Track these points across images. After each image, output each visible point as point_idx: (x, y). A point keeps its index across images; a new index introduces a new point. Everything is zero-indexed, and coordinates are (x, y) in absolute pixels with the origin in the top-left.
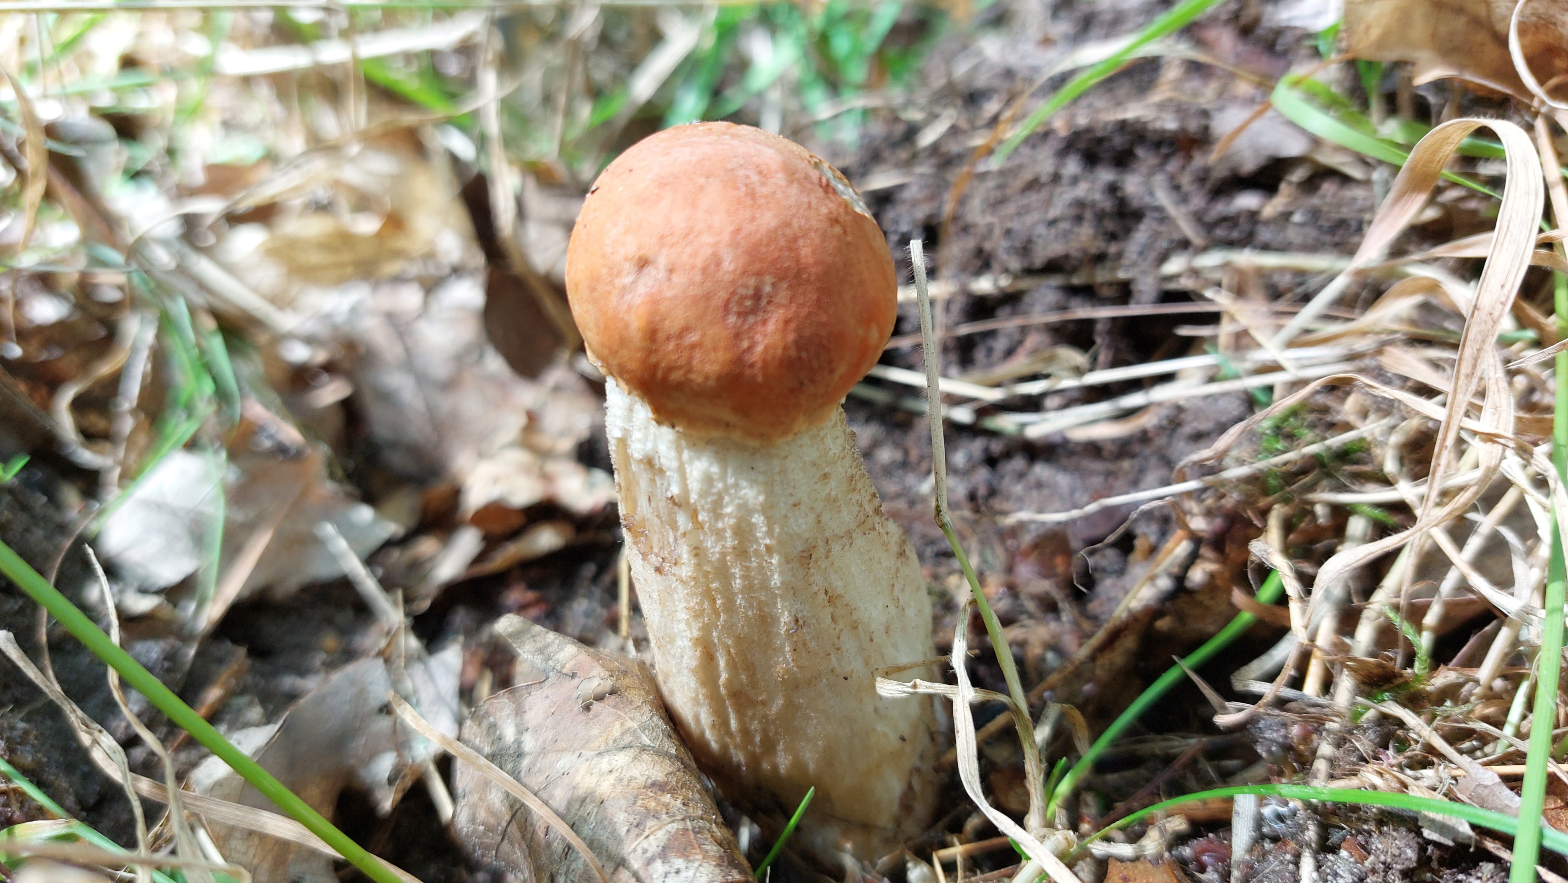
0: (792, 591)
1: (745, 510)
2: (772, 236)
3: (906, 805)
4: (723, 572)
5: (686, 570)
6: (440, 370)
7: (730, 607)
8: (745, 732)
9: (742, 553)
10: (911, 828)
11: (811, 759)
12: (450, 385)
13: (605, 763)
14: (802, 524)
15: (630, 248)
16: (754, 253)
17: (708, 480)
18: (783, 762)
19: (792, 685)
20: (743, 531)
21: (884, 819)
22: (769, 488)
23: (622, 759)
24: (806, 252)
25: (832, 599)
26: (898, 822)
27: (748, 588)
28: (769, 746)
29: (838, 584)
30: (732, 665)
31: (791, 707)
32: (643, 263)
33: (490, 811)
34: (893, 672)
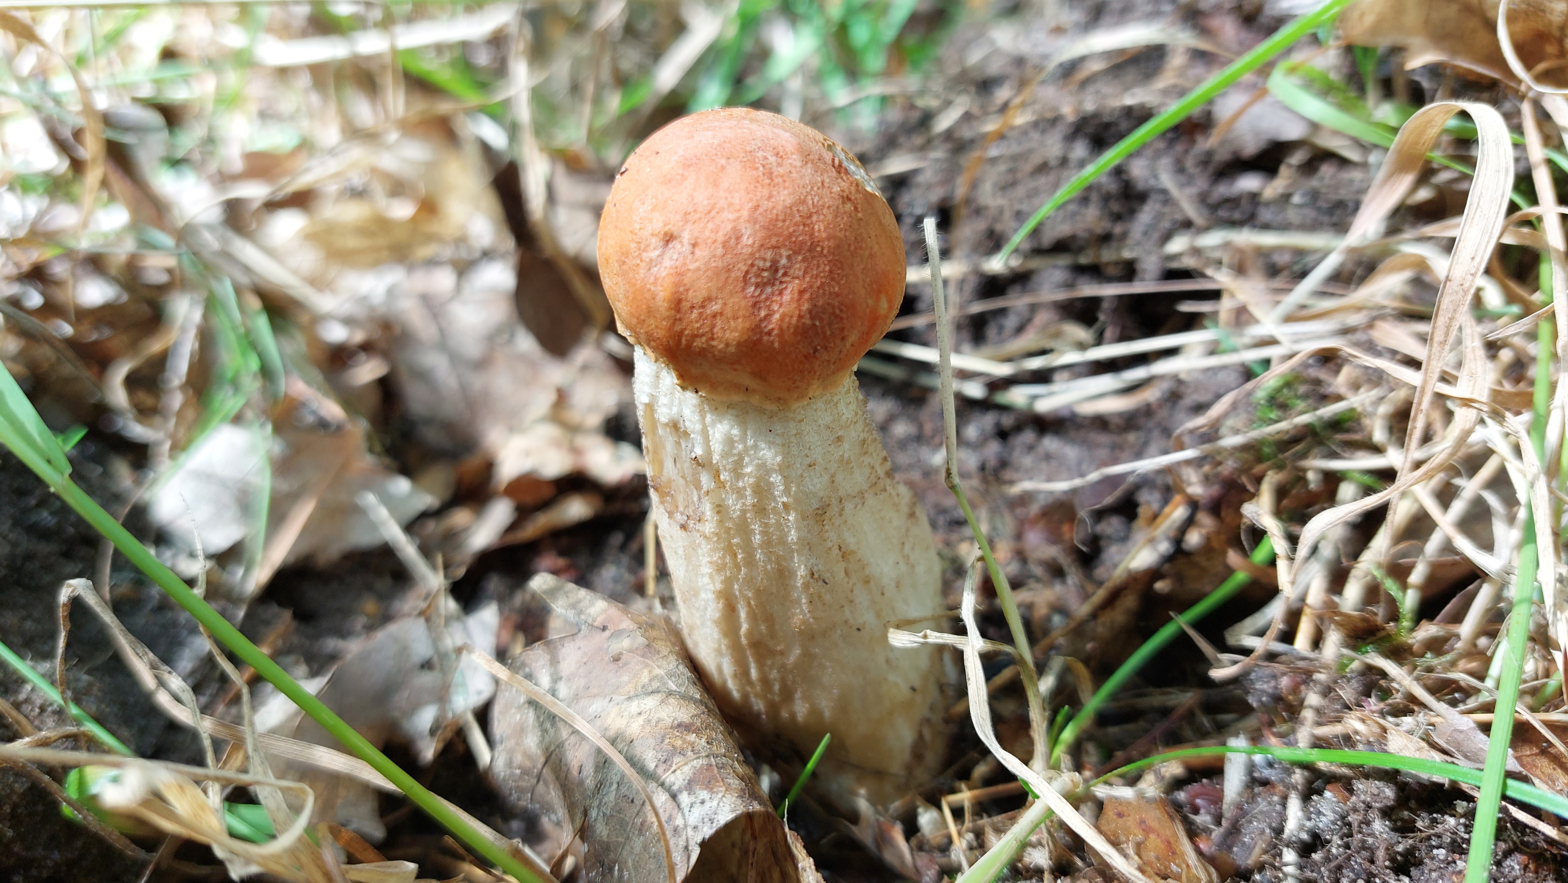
0: (807, 546)
1: (764, 470)
2: (789, 211)
3: (918, 753)
4: (743, 528)
5: (709, 527)
6: (473, 349)
7: (750, 561)
8: (765, 681)
9: (761, 510)
10: (922, 775)
11: (827, 707)
12: (482, 364)
13: (634, 707)
14: (817, 484)
15: (657, 225)
16: (771, 228)
17: (729, 442)
18: (801, 709)
19: (809, 636)
20: (762, 490)
21: (897, 765)
22: (786, 448)
23: (650, 702)
24: (820, 228)
25: (845, 553)
26: (909, 769)
27: (767, 544)
28: (787, 695)
29: (851, 541)
30: (753, 617)
31: (807, 656)
32: (669, 239)
33: (527, 755)
34: (905, 624)
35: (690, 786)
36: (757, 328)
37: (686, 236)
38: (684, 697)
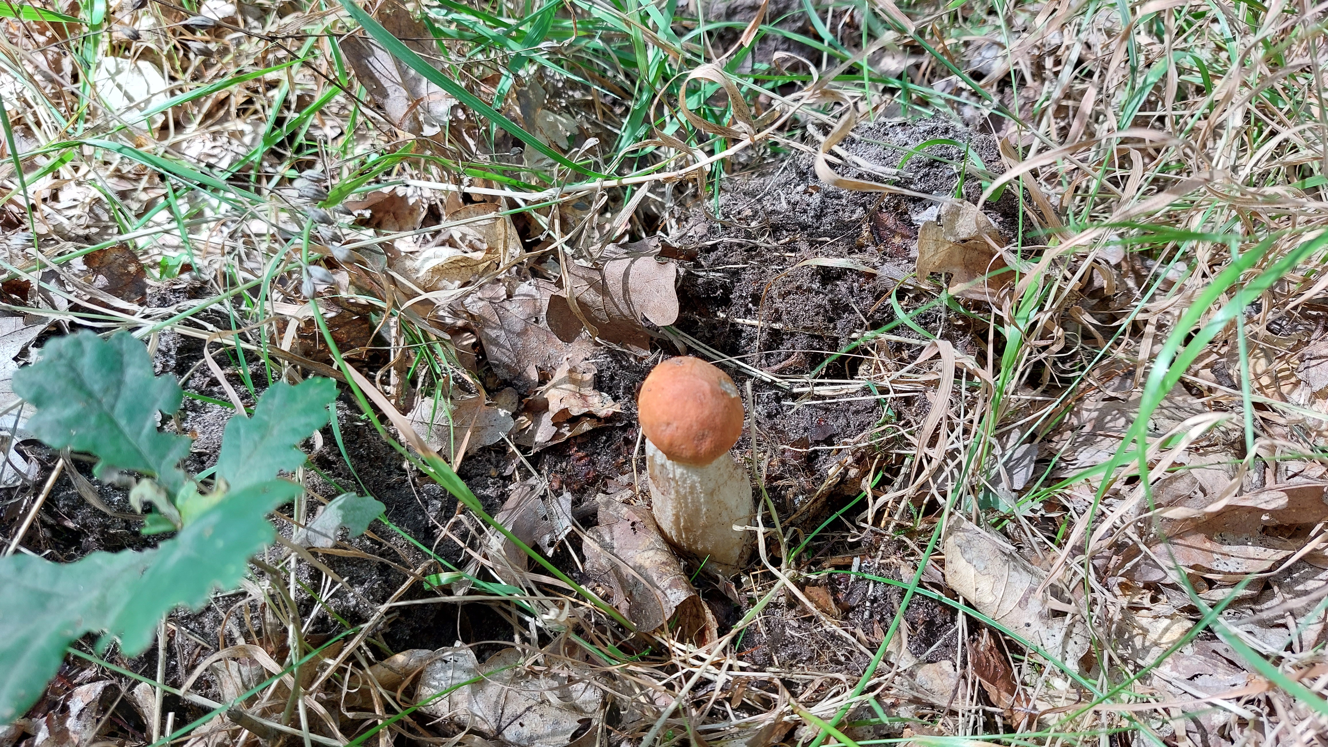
0: (707, 502)
1: (694, 482)
2: (708, 417)
3: (741, 557)
4: (685, 497)
5: (673, 496)
6: (518, 327)
7: (686, 506)
8: (687, 538)
9: (691, 493)
10: (742, 564)
11: (709, 547)
12: (523, 333)
13: (646, 554)
14: (711, 485)
15: (665, 418)
16: (702, 424)
17: (682, 474)
18: (700, 547)
19: (705, 527)
20: (693, 487)
21: (733, 563)
22: (701, 477)
23: (651, 553)
24: (717, 420)
25: (719, 502)
26: (738, 562)
27: (693, 502)
28: (695, 542)
29: (721, 497)
30: (685, 521)
31: (704, 533)
32: (668, 424)
33: (601, 565)
34: (738, 521)
35: (670, 587)
36: (697, 453)
37: (675, 425)
38: (663, 550)
